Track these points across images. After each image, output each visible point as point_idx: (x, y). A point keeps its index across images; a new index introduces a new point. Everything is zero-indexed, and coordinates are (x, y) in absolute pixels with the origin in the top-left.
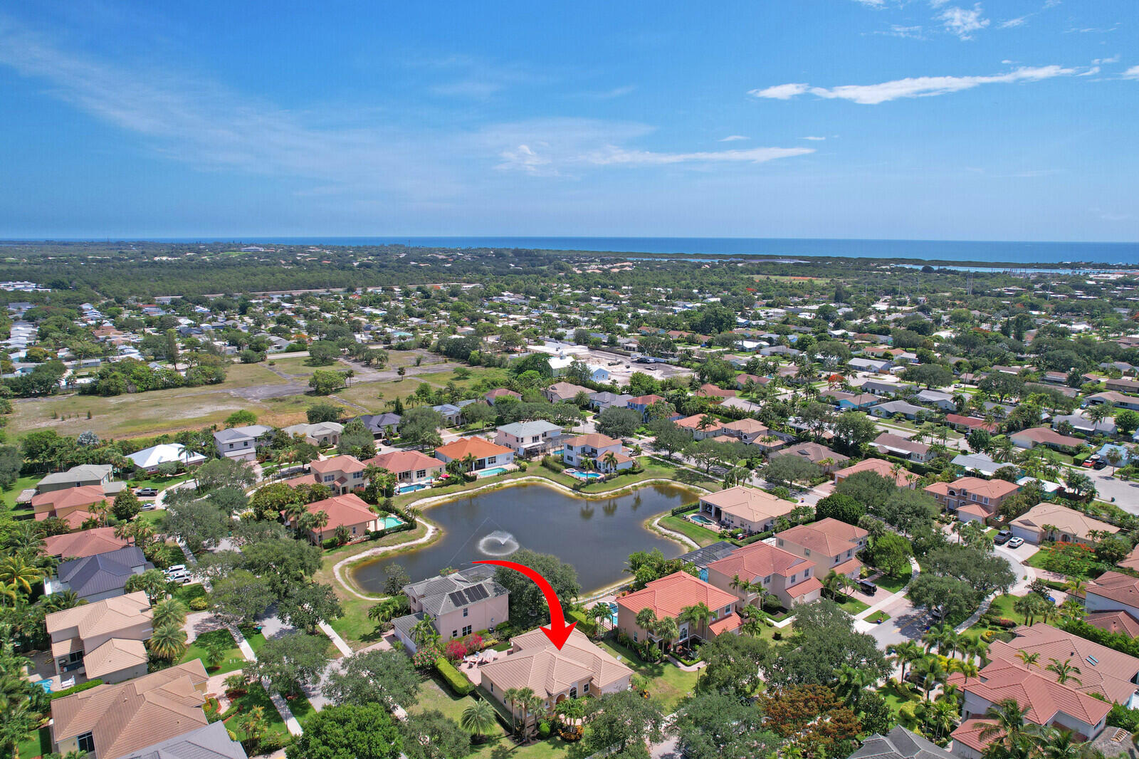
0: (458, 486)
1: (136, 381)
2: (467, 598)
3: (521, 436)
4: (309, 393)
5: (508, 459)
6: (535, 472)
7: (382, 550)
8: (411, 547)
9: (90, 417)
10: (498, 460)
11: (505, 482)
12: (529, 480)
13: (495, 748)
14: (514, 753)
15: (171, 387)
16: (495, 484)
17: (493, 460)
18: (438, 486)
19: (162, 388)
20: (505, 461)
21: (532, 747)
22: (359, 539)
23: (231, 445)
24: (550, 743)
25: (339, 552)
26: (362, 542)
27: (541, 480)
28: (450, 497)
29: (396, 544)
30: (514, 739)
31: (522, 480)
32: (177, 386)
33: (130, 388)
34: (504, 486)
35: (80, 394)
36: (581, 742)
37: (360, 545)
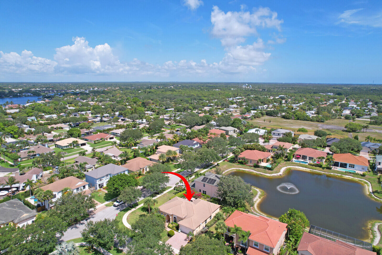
0: (321, 169)
1: (295, 116)
4: (343, 131)
5: (363, 169)
6: (369, 179)
7: (252, 171)
8: (261, 175)
9: (270, 122)
10: (356, 167)
11: (347, 176)
12: (361, 181)
15: (306, 120)
16: (339, 175)
17: (352, 166)
18: (311, 165)
19: (303, 120)
20: (361, 169)
22: (251, 165)
23: (274, 133)
25: (240, 165)
26: (250, 166)
27: (366, 183)
28: (310, 170)
29: (259, 172)
31: (356, 179)
32: (307, 120)
33: (293, 118)
34: (343, 177)
35: (281, 118)
37: (249, 167)
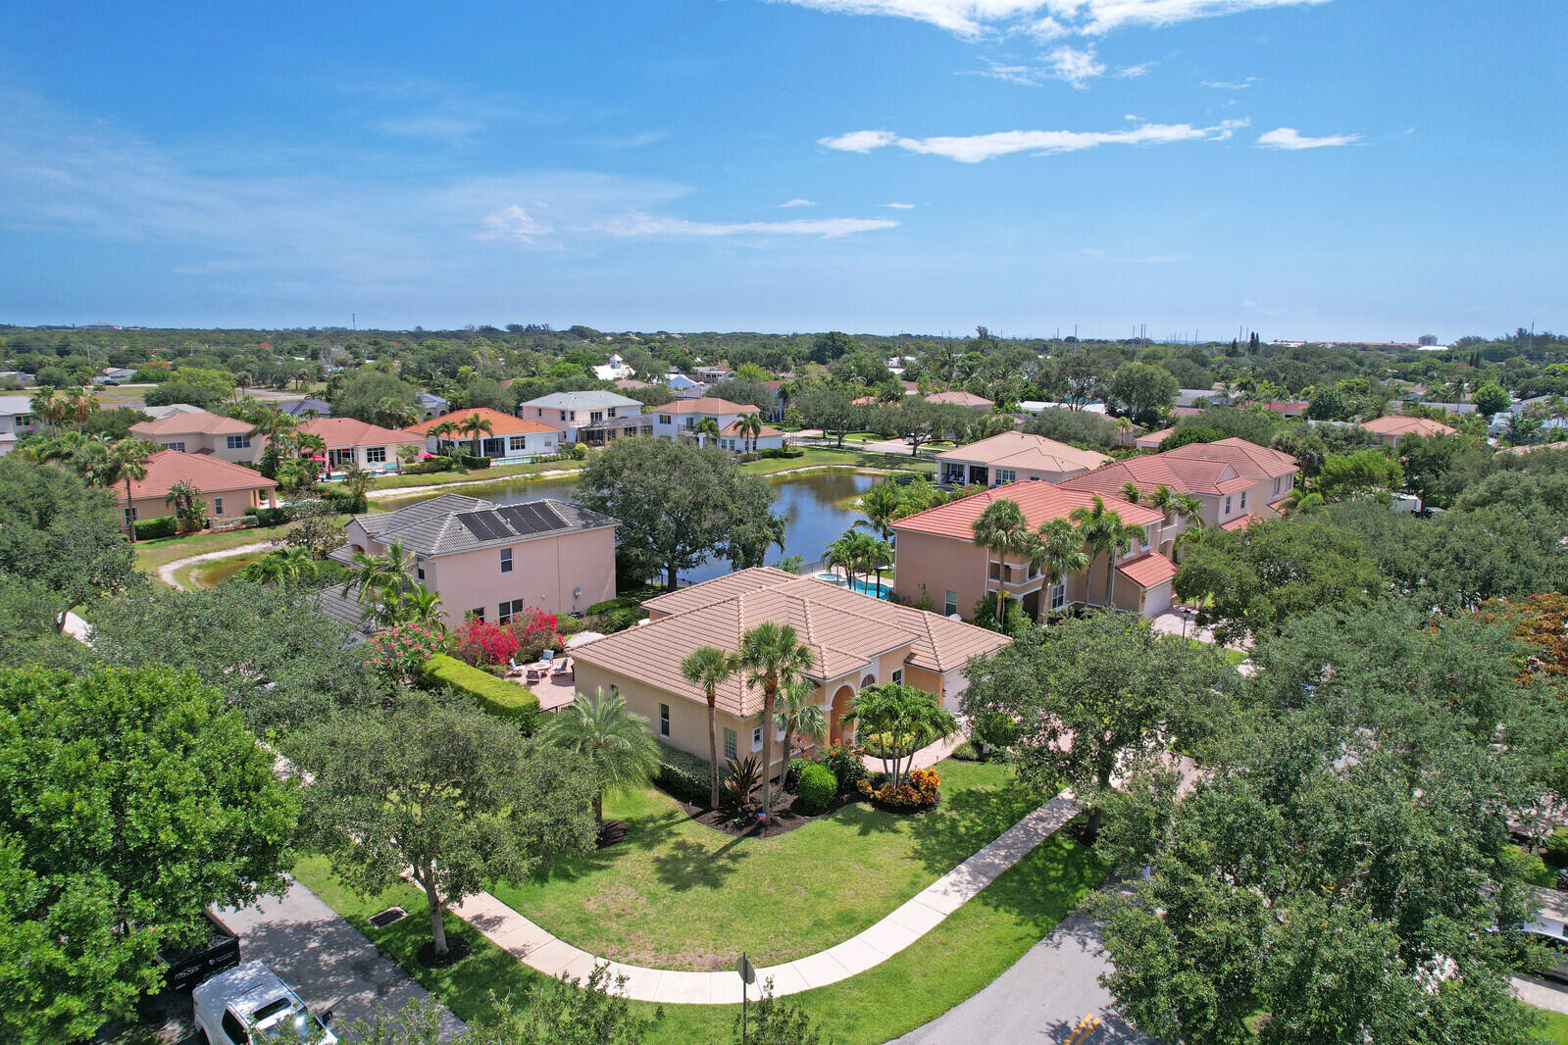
0: (457, 475)
2: (509, 527)
3: (570, 407)
5: (548, 444)
10: (529, 445)
11: (547, 473)
13: (662, 851)
14: (734, 858)
16: (528, 475)
17: (519, 445)
18: (412, 474)
20: (543, 447)
21: (789, 836)
22: (231, 524)
24: (846, 822)
25: (178, 545)
26: (237, 528)
30: (721, 822)
34: (548, 478)
36: (939, 811)
37: (234, 534)
